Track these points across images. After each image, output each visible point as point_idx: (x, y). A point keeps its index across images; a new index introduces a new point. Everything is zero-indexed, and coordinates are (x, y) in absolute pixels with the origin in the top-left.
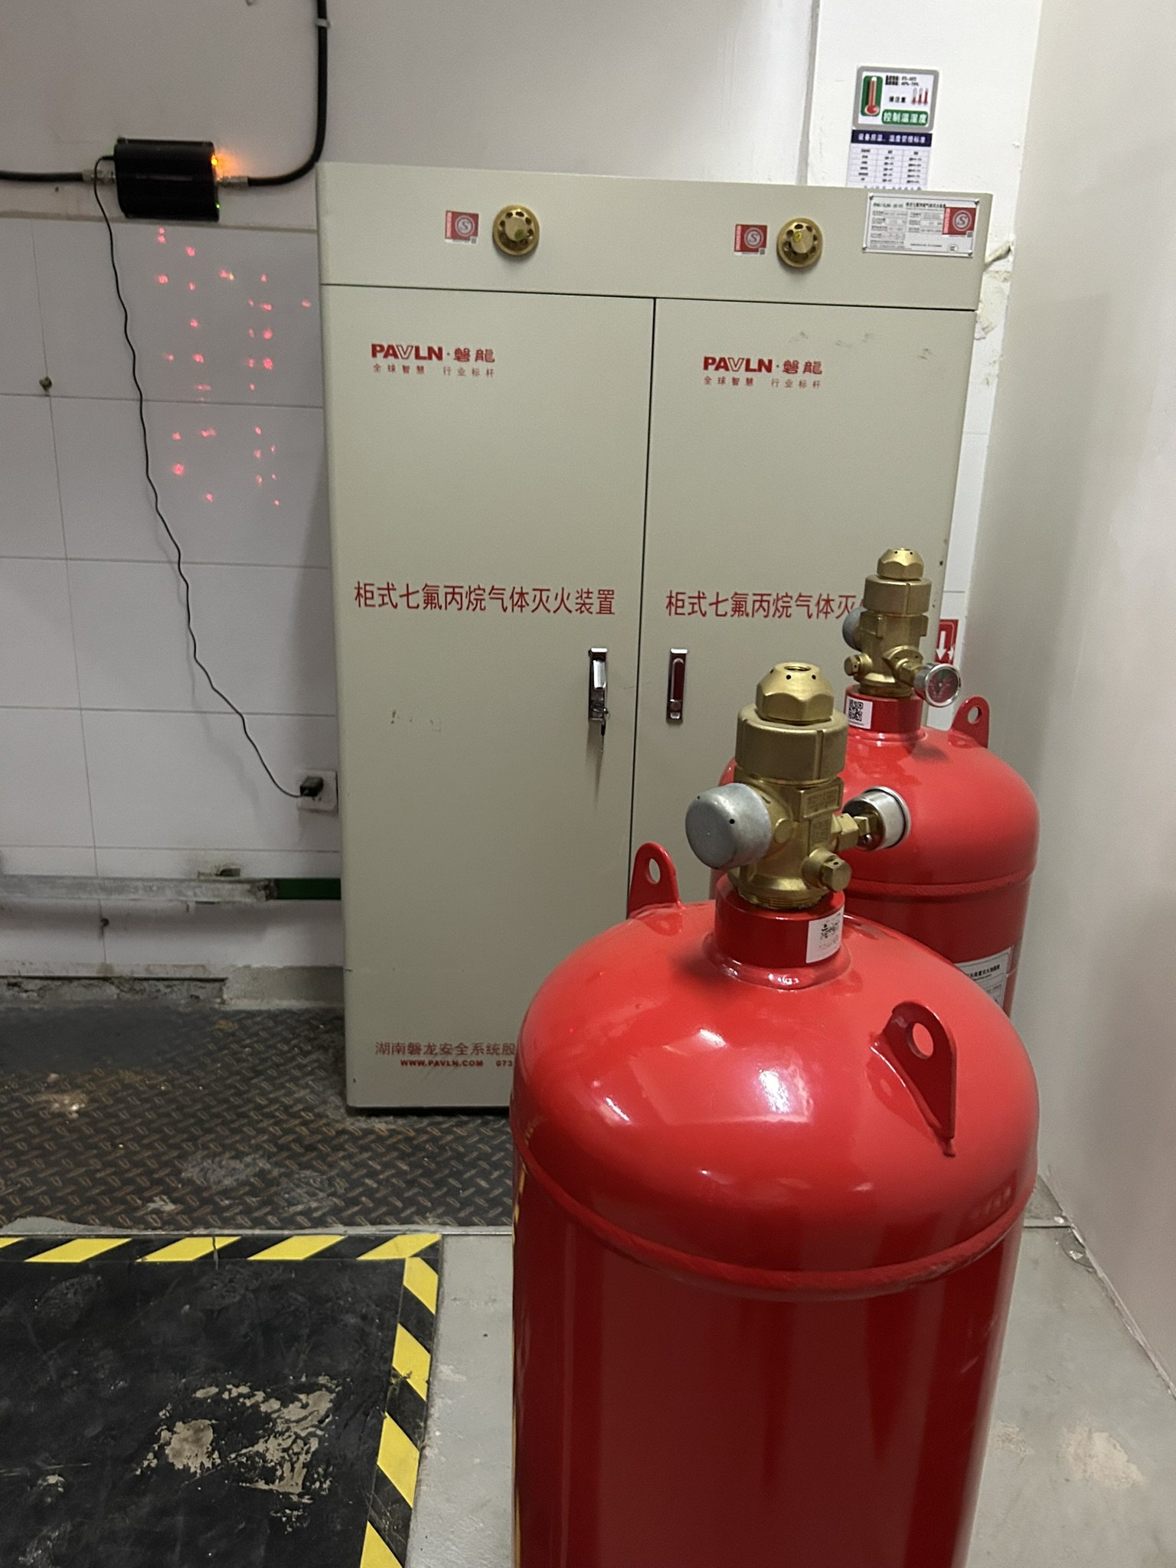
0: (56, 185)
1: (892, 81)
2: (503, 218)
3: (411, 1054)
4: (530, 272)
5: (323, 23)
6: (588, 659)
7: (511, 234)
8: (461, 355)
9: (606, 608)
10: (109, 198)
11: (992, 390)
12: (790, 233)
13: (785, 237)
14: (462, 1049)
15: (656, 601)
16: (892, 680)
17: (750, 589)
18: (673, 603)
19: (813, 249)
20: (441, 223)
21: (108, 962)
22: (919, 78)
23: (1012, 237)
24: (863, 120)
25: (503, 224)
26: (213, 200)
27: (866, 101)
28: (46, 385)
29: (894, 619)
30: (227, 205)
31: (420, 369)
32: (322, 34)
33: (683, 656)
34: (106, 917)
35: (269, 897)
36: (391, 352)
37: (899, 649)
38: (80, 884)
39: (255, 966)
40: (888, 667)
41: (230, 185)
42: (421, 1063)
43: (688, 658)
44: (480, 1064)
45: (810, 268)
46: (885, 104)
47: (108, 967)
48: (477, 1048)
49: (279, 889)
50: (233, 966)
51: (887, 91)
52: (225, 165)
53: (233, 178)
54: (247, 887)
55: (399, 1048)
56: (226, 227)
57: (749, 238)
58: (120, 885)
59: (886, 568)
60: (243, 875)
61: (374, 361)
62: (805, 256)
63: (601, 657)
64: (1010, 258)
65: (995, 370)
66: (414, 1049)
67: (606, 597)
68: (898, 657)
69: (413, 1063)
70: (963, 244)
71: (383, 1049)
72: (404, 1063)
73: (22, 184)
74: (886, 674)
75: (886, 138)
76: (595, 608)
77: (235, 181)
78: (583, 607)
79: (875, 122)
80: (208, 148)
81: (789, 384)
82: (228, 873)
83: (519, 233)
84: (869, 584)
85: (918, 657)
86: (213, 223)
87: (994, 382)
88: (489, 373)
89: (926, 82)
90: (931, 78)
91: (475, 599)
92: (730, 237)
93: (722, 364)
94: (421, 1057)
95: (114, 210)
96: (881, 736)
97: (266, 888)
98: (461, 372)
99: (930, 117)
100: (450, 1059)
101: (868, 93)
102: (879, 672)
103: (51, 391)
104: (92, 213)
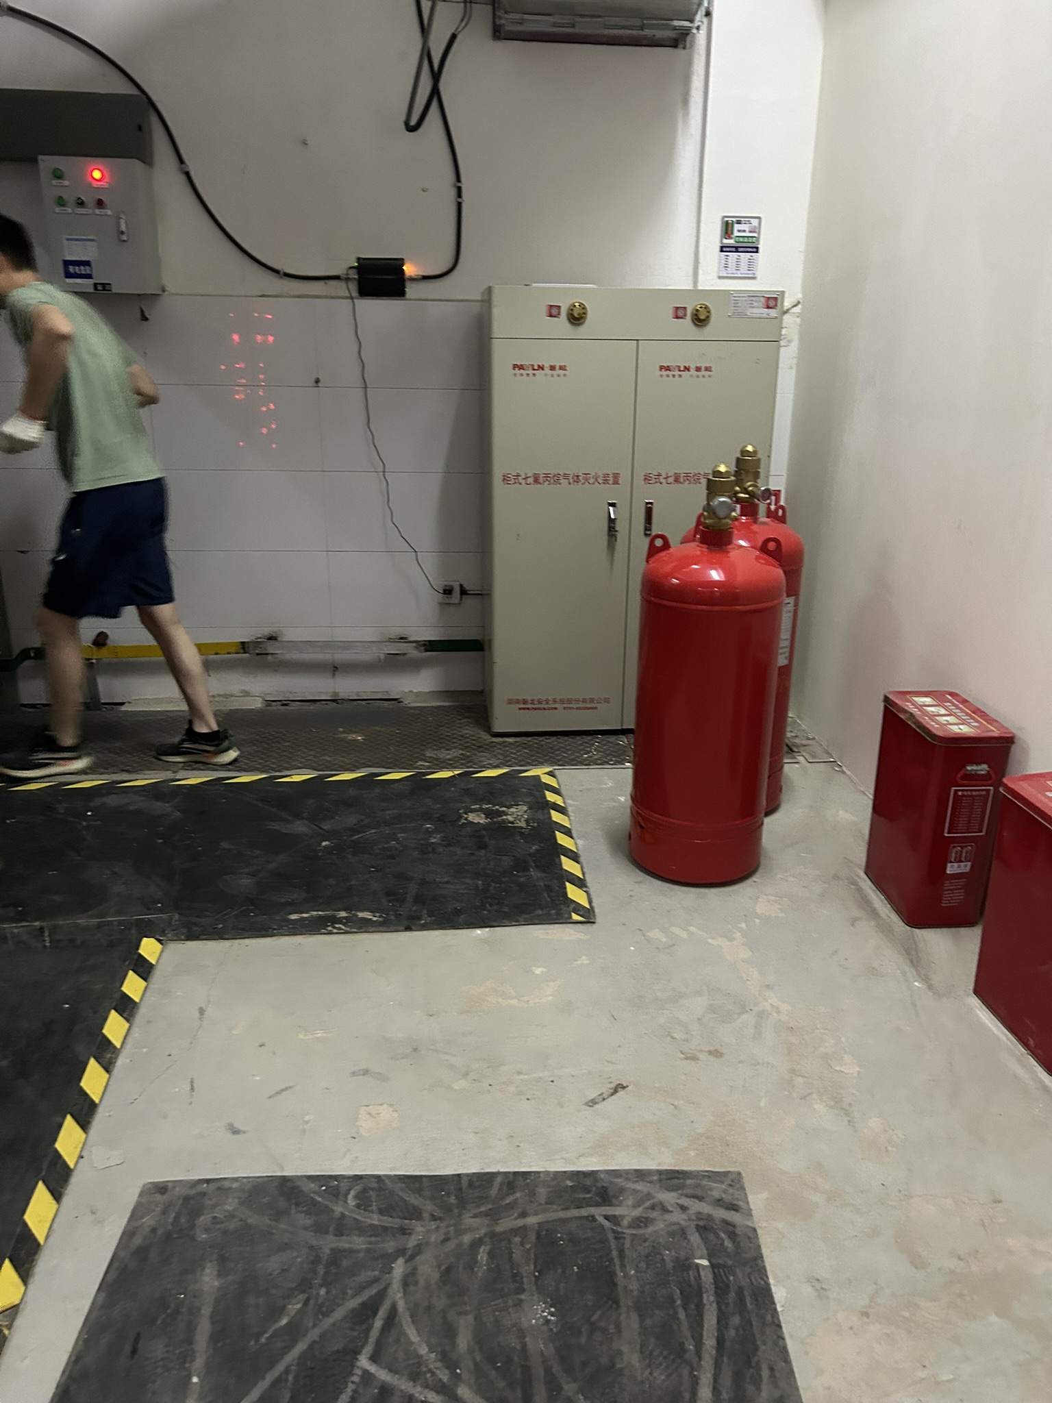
0: (326, 281)
1: (739, 222)
2: (572, 308)
3: (525, 704)
4: (583, 331)
5: (460, 200)
6: (607, 506)
7: (576, 315)
8: (552, 368)
9: (616, 482)
10: (353, 287)
11: (793, 372)
12: (697, 310)
13: (695, 312)
14: (547, 701)
15: (639, 478)
16: (747, 496)
17: (682, 471)
18: (647, 479)
19: (708, 317)
20: (545, 310)
21: (337, 691)
22: (752, 220)
23: (800, 296)
24: (726, 241)
25: (572, 310)
26: (404, 287)
27: (726, 232)
28: (317, 381)
29: (747, 472)
30: (410, 290)
31: (534, 375)
32: (459, 205)
33: (651, 503)
34: (336, 666)
35: (426, 650)
36: (521, 367)
37: (749, 483)
38: (328, 645)
39: (415, 691)
40: (745, 491)
41: (412, 279)
42: (528, 709)
43: (655, 505)
44: (556, 709)
45: (705, 326)
46: (736, 234)
47: (336, 694)
48: (555, 701)
49: (430, 646)
50: (403, 691)
51: (737, 227)
52: (409, 269)
53: (416, 275)
54: (414, 644)
55: (517, 702)
56: (410, 300)
57: (679, 313)
58: (347, 645)
59: (744, 452)
60: (411, 639)
61: (514, 372)
62: (704, 320)
63: (613, 505)
64: (800, 306)
65: (795, 361)
66: (525, 702)
67: (616, 476)
68: (750, 486)
69: (524, 709)
70: (773, 313)
71: (510, 702)
72: (520, 709)
73: (305, 281)
74: (745, 494)
75: (736, 249)
76: (611, 482)
77: (416, 277)
78: (606, 482)
79: (731, 242)
80: (400, 263)
81: (698, 376)
82: (402, 639)
83: (579, 314)
84: (738, 459)
85: (756, 486)
86: (402, 298)
87: (795, 367)
88: (565, 375)
89: (755, 222)
90: (757, 220)
91: (556, 479)
92: (671, 313)
93: (668, 369)
94: (529, 706)
95: (355, 294)
96: (743, 518)
97: (424, 645)
98: (552, 376)
99: (758, 239)
100: (541, 706)
101: (727, 229)
102: (741, 493)
103: (320, 384)
104: (343, 294)
